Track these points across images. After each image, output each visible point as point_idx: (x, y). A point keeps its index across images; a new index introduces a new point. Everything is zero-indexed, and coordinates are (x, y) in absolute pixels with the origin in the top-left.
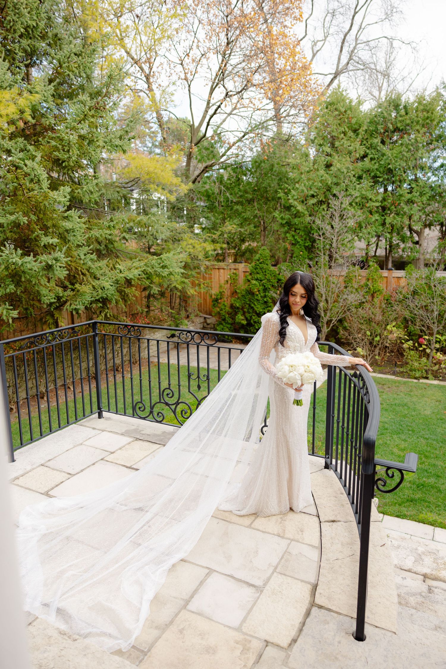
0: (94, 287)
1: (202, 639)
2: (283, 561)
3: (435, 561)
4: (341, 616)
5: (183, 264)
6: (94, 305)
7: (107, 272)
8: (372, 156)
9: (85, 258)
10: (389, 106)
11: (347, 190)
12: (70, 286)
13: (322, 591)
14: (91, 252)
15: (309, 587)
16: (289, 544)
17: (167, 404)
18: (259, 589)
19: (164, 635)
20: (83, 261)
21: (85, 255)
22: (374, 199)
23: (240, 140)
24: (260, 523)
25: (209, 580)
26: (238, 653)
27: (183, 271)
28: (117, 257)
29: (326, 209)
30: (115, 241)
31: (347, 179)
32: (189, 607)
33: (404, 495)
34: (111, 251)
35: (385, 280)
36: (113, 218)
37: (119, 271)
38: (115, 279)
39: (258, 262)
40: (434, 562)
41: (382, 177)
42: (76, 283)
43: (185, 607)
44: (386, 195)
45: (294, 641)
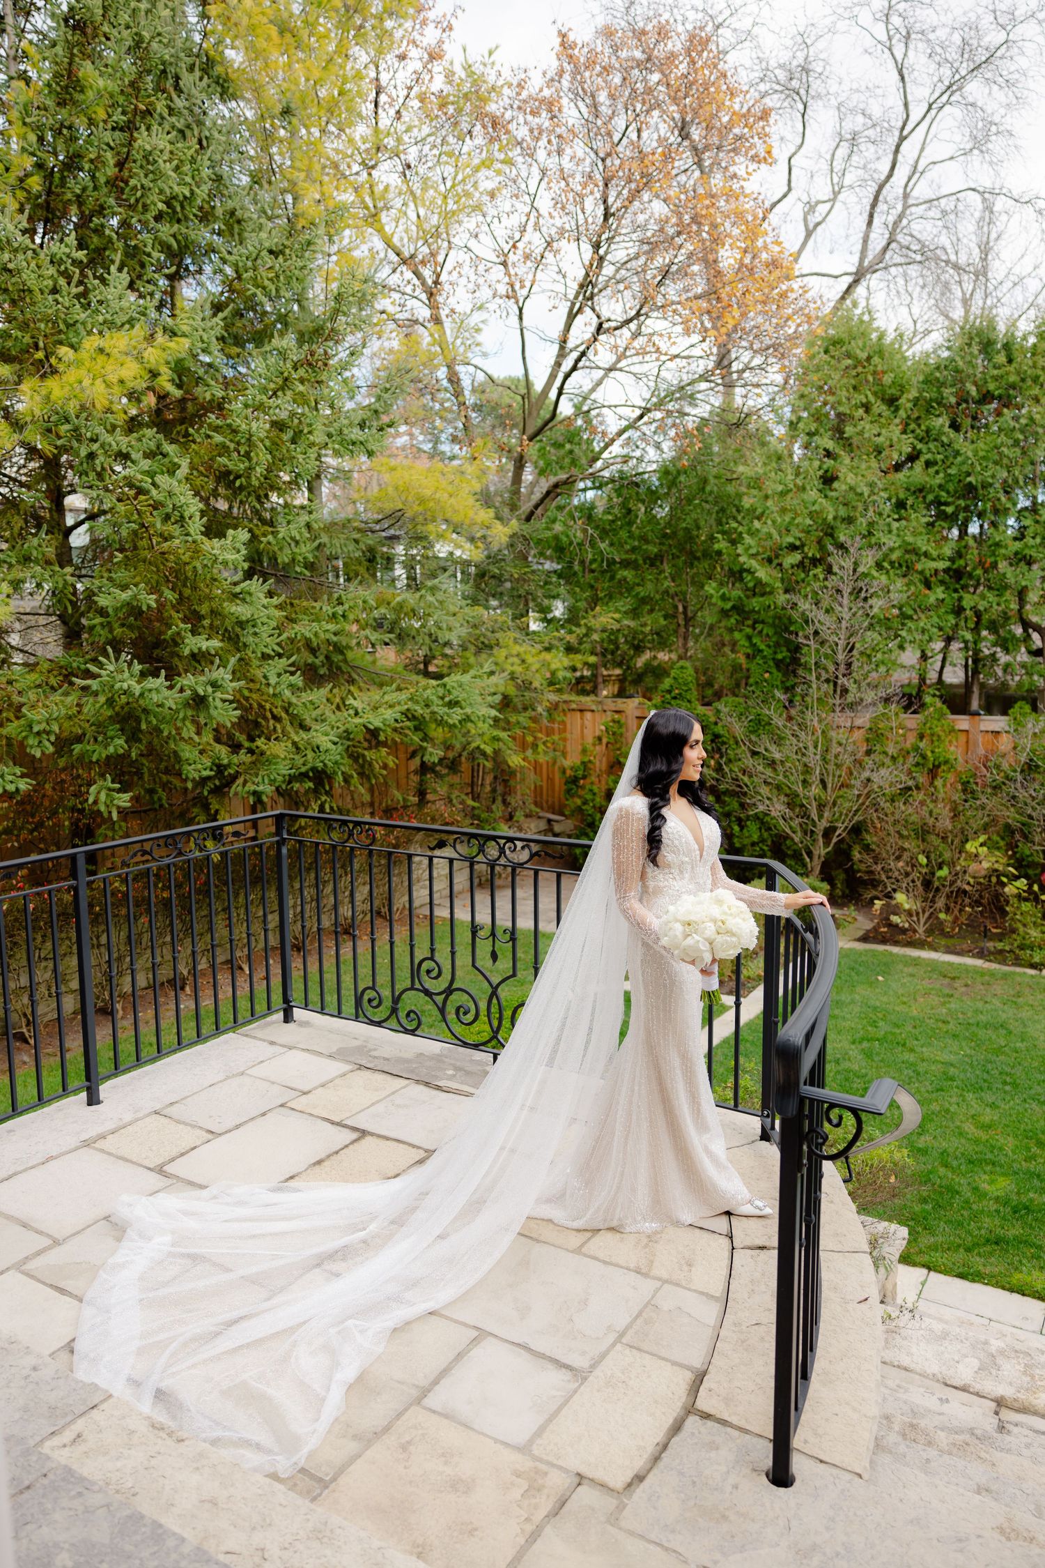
0: (294, 744)
1: (446, 1463)
2: (639, 1321)
3: (1028, 1370)
4: (748, 1437)
5: (498, 698)
6: (296, 786)
7: (328, 713)
8: (929, 456)
9: (278, 683)
10: (969, 345)
11: (870, 533)
12: (247, 744)
13: (713, 1386)
14: (293, 669)
15: (689, 1376)
16: (658, 1289)
17: (427, 993)
18: (579, 1375)
19: (368, 1452)
20: (275, 688)
21: (279, 675)
22: (934, 554)
23: (632, 425)
24: (603, 1244)
25: (476, 1352)
26: (517, 1493)
27: (494, 713)
28: (352, 681)
29: (821, 577)
30: (349, 647)
31: (871, 509)
32: (427, 1402)
33: (979, 1229)
34: (339, 668)
35: (962, 738)
36: (344, 598)
37: (352, 712)
38: (343, 728)
39: (668, 696)
40: (1025, 1373)
41: (953, 503)
42: (259, 737)
43: (418, 1401)
44: (963, 543)
45: (639, 1478)
